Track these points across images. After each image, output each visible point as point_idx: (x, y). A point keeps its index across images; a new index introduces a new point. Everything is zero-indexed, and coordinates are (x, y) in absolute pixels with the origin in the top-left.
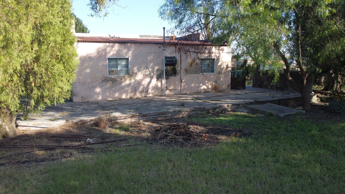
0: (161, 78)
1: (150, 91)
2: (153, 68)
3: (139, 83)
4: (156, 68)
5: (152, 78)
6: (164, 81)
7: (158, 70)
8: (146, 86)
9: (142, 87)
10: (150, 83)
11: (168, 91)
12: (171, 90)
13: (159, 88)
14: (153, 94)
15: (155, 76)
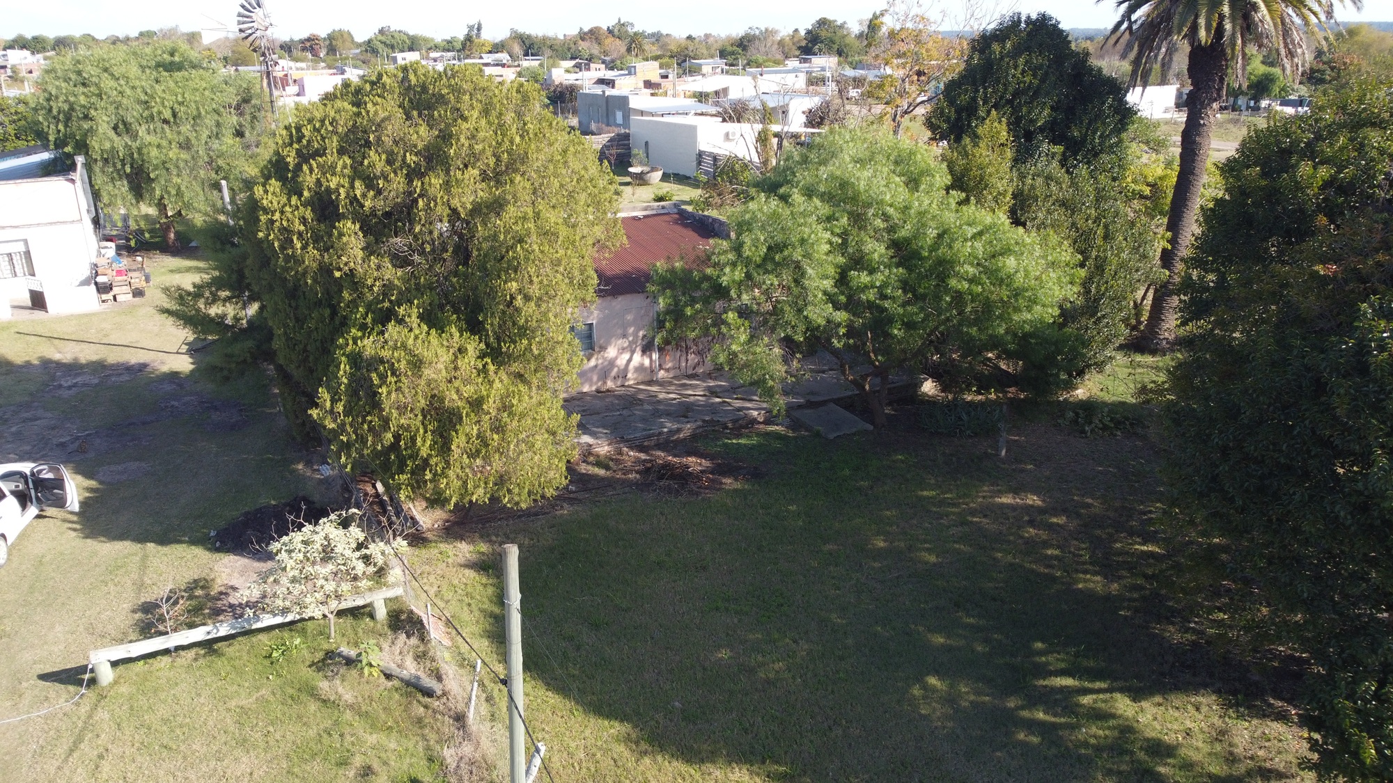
0: (650, 350)
1: (630, 375)
2: (635, 335)
3: (612, 363)
4: (641, 333)
5: (633, 352)
6: (655, 356)
7: (644, 336)
8: (622, 367)
9: (616, 370)
10: (629, 361)
11: (662, 372)
12: (667, 370)
13: (646, 368)
14: (635, 379)
15: (638, 349)
